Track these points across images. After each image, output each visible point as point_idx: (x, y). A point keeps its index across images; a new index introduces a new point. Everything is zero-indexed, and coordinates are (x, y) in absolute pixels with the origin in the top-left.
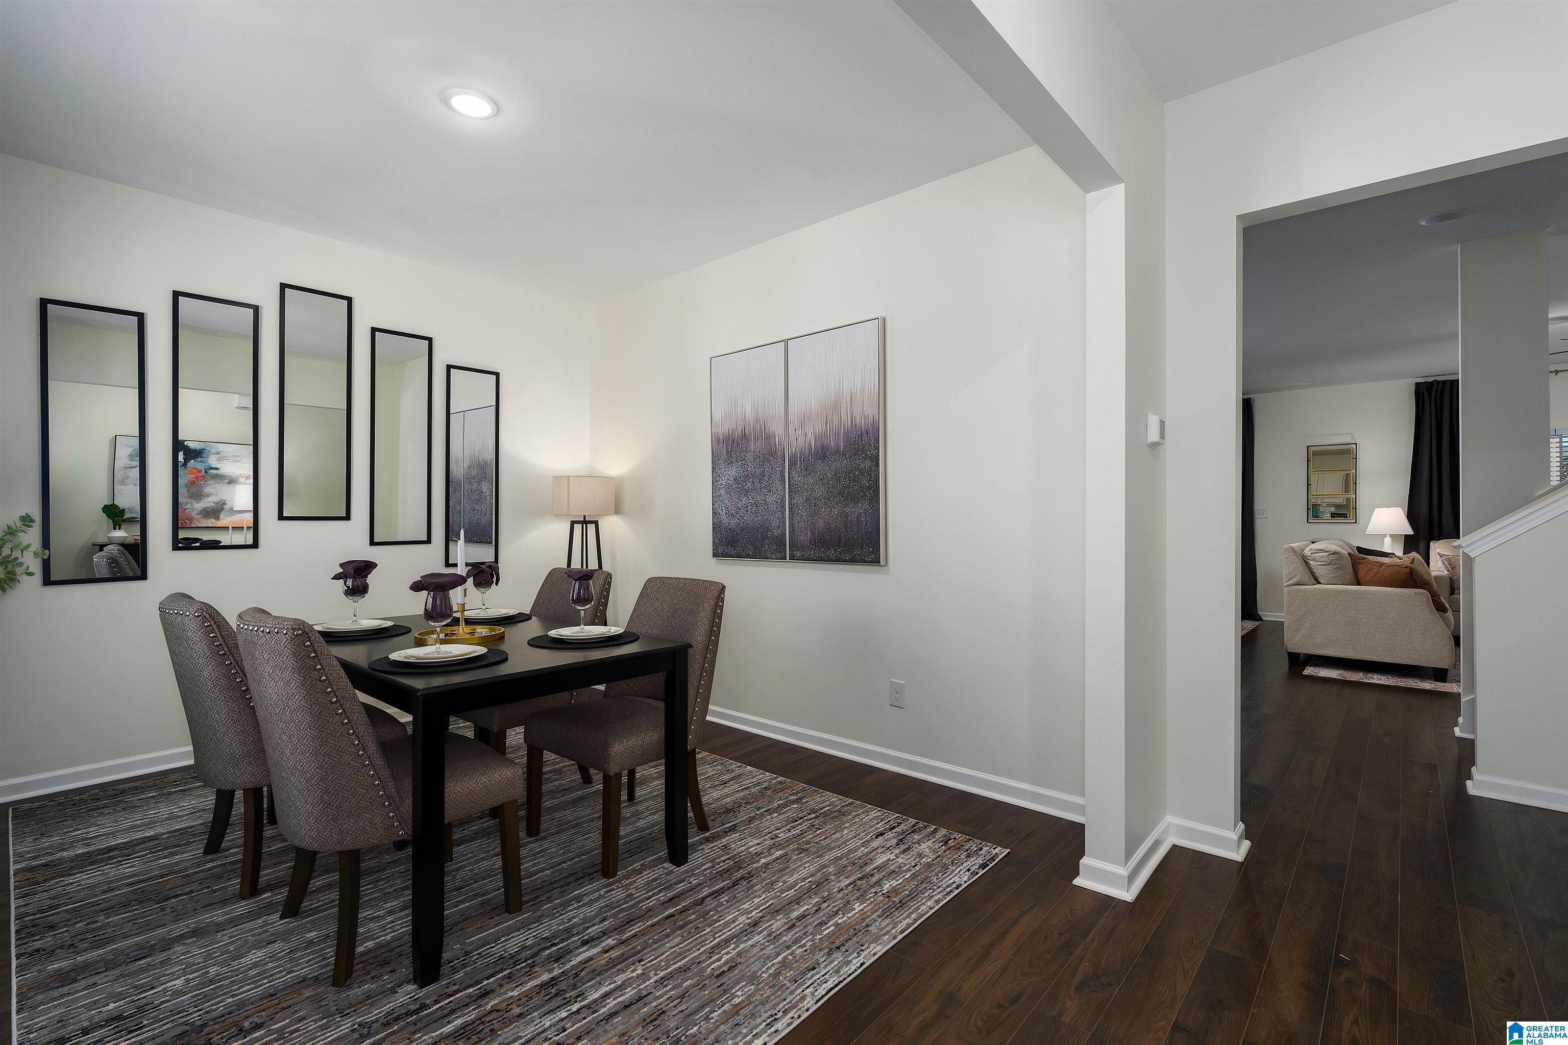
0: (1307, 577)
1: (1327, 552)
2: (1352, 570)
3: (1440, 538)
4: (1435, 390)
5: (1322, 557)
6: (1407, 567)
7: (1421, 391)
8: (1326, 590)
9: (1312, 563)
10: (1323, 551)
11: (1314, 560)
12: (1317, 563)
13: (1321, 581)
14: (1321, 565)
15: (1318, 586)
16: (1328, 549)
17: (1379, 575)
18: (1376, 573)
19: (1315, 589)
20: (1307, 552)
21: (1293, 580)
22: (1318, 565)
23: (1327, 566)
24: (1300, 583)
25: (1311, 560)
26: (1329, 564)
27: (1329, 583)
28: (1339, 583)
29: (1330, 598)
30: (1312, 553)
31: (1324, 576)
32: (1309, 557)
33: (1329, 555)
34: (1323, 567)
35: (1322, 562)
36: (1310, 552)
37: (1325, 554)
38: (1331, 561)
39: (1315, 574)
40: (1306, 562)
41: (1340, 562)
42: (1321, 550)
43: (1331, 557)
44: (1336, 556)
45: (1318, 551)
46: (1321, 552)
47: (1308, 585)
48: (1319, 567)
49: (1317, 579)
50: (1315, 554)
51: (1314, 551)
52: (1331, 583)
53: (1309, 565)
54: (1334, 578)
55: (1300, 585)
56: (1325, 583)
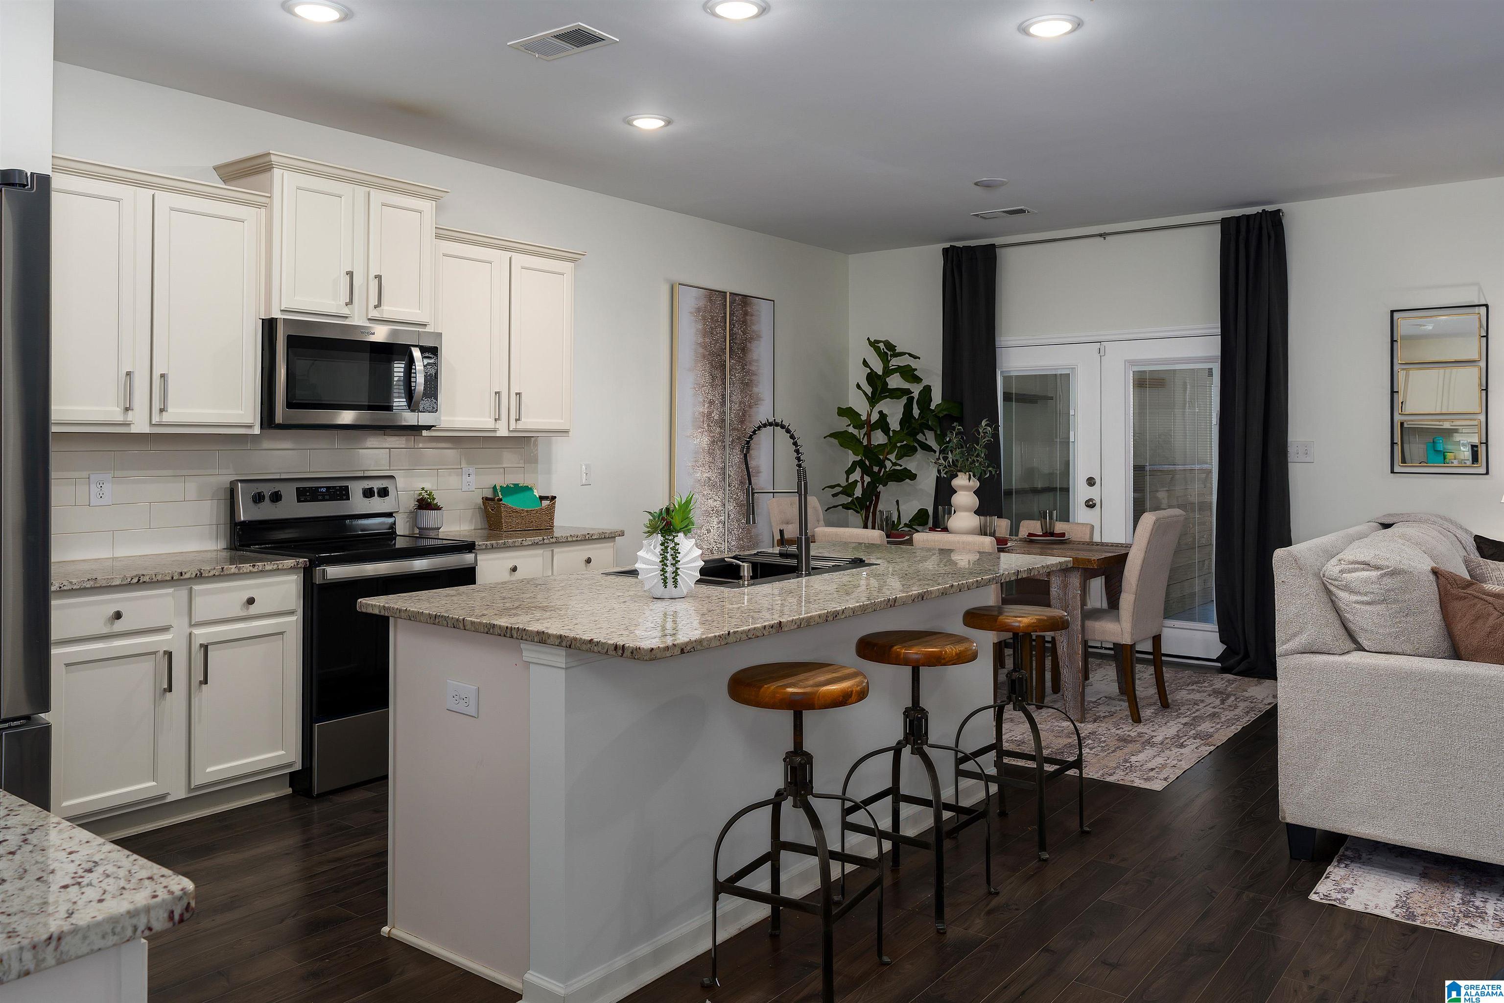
0: (1331, 633)
1: (1377, 568)
2: (1439, 618)
5: (1366, 581)
8: (1374, 673)
9: (1342, 595)
10: (1367, 565)
11: (1347, 588)
12: (1354, 598)
13: (1365, 644)
14: (1362, 603)
15: (1356, 658)
16: (1380, 562)
19: (1347, 665)
20: (1332, 568)
21: (1297, 639)
22: (1357, 602)
23: (1379, 603)
24: (1314, 648)
25: (1340, 589)
26: (1385, 600)
27: (1382, 651)
28: (1408, 652)
29: (1386, 692)
30: (1342, 572)
31: (1372, 631)
32: (1335, 580)
33: (1382, 576)
34: (1368, 608)
35: (1366, 594)
36: (1338, 568)
37: (1374, 574)
38: (1388, 590)
39: (1351, 626)
40: (1329, 592)
41: (1407, 596)
42: (1363, 564)
43: (1387, 580)
44: (1399, 578)
45: (1356, 566)
46: (1363, 570)
47: (1332, 654)
48: (1358, 606)
49: (1354, 640)
50: (1349, 575)
51: (1348, 566)
52: (1390, 651)
53: (1336, 600)
54: (1396, 638)
55: (1312, 653)
56: (1373, 650)
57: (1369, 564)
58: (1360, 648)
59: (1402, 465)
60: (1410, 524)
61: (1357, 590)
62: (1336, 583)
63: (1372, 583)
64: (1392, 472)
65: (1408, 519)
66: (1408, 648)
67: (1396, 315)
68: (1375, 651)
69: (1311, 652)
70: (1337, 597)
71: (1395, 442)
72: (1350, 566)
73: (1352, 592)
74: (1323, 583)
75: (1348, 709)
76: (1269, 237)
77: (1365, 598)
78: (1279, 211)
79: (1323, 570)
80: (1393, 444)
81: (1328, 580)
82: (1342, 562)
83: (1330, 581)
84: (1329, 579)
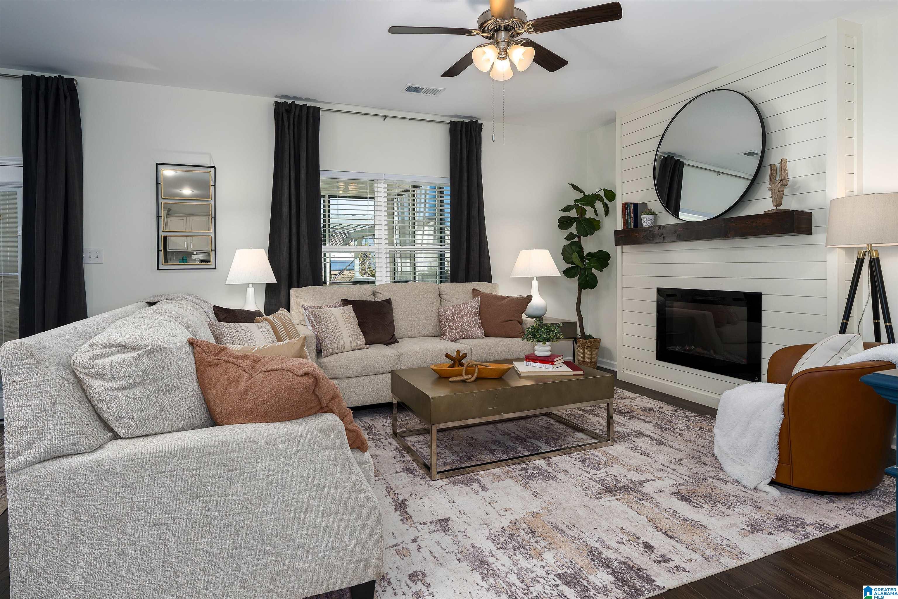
0: (79, 431)
1: (134, 349)
2: (195, 386)
3: (299, 287)
4: (293, 113)
5: (121, 365)
6: (307, 374)
7: (281, 113)
8: (130, 464)
10: (122, 347)
11: (100, 376)
12: (108, 385)
13: (121, 431)
14: (117, 389)
15: (109, 451)
16: (137, 342)
17: (250, 396)
18: (246, 391)
19: (99, 463)
20: (83, 356)
21: (35, 447)
22: (111, 389)
23: (136, 386)
24: (58, 453)
25: (91, 377)
26: (142, 381)
27: (140, 435)
28: (167, 430)
29: (143, 481)
30: (93, 358)
31: (128, 418)
32: (86, 368)
33: (139, 356)
34: (124, 393)
35: (121, 379)
36: (89, 354)
37: (130, 355)
38: (146, 371)
39: (106, 416)
40: (79, 382)
41: (166, 373)
42: (119, 347)
43: (144, 360)
44: (158, 356)
45: (110, 350)
46: (119, 352)
47: (81, 454)
48: (112, 393)
49: (110, 429)
50: (102, 360)
51: (100, 351)
52: (148, 433)
53: (88, 389)
54: (154, 419)
55: (56, 458)
56: (130, 436)
57: (125, 346)
58: (116, 437)
59: (164, 264)
60: (169, 301)
61: (111, 376)
62: (87, 371)
63: (128, 366)
64: (158, 269)
65: (168, 298)
66: (167, 426)
67: (160, 167)
68: (132, 437)
69: (54, 458)
70: (88, 387)
71: (160, 249)
72: (104, 351)
73: (104, 378)
74: (74, 372)
75: (100, 512)
76: (66, 97)
77: (120, 384)
78: (73, 79)
79: (73, 358)
80: (158, 250)
81: (78, 368)
82: (95, 347)
83: (80, 369)
84: (80, 367)
